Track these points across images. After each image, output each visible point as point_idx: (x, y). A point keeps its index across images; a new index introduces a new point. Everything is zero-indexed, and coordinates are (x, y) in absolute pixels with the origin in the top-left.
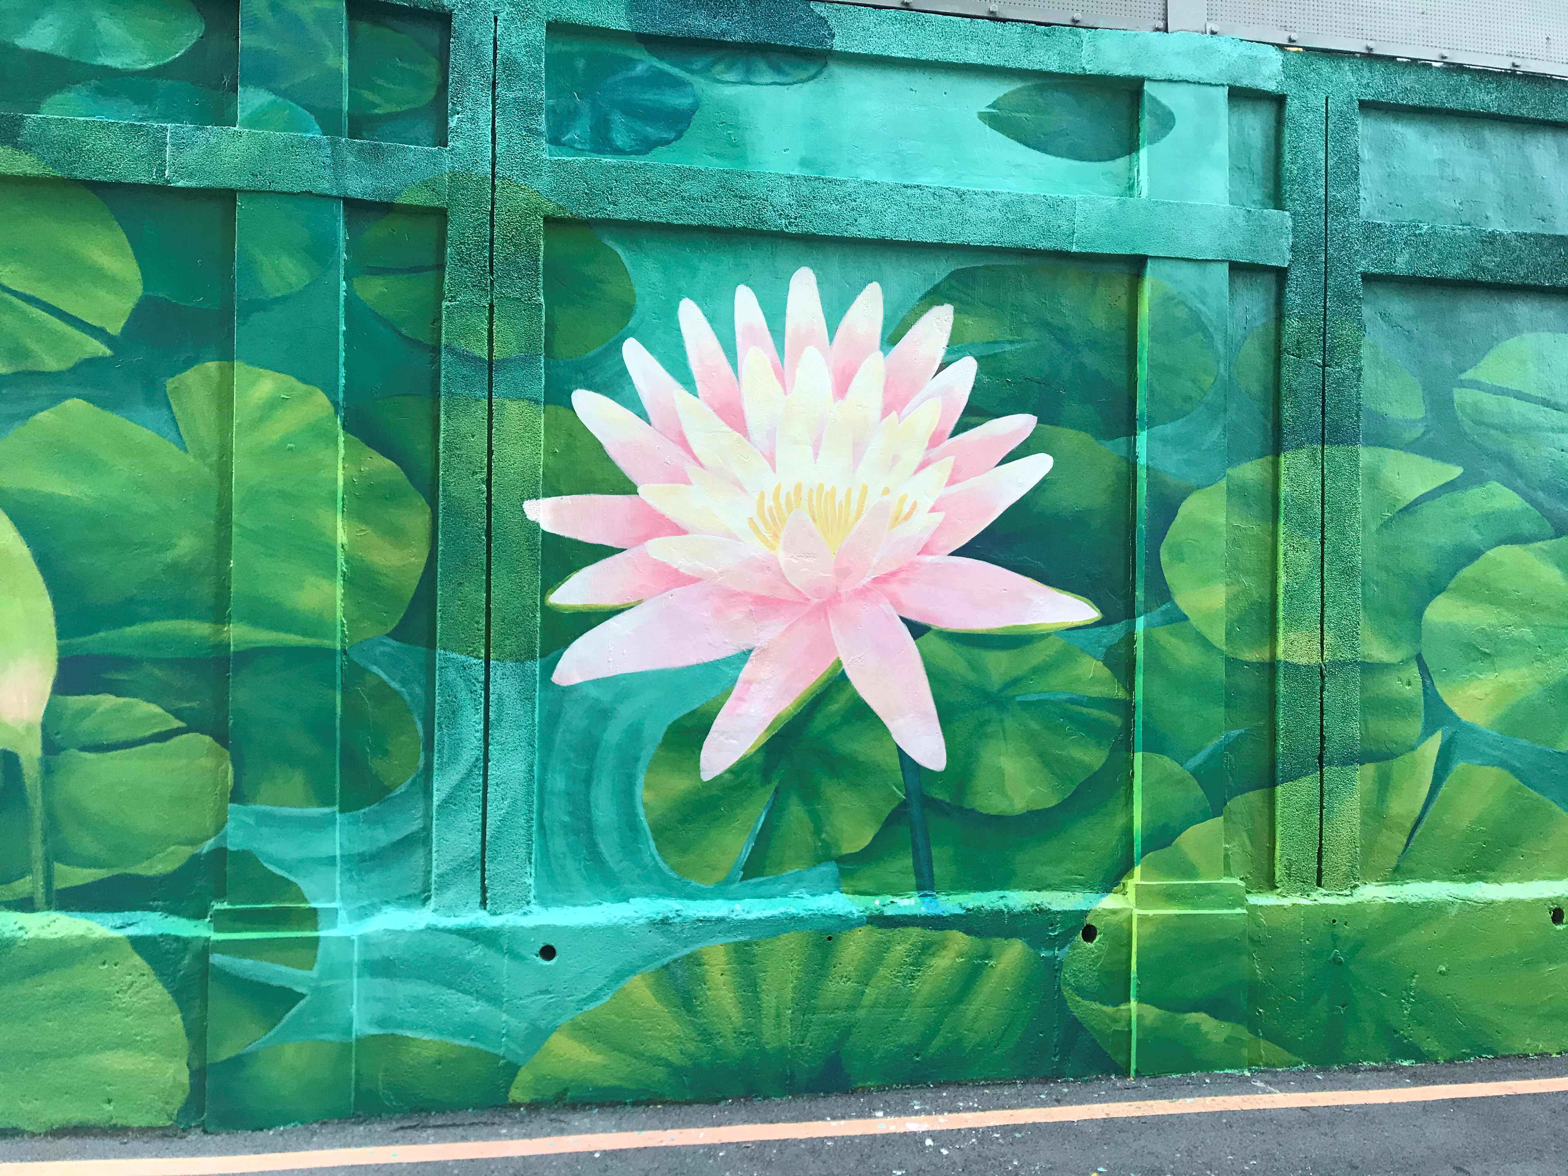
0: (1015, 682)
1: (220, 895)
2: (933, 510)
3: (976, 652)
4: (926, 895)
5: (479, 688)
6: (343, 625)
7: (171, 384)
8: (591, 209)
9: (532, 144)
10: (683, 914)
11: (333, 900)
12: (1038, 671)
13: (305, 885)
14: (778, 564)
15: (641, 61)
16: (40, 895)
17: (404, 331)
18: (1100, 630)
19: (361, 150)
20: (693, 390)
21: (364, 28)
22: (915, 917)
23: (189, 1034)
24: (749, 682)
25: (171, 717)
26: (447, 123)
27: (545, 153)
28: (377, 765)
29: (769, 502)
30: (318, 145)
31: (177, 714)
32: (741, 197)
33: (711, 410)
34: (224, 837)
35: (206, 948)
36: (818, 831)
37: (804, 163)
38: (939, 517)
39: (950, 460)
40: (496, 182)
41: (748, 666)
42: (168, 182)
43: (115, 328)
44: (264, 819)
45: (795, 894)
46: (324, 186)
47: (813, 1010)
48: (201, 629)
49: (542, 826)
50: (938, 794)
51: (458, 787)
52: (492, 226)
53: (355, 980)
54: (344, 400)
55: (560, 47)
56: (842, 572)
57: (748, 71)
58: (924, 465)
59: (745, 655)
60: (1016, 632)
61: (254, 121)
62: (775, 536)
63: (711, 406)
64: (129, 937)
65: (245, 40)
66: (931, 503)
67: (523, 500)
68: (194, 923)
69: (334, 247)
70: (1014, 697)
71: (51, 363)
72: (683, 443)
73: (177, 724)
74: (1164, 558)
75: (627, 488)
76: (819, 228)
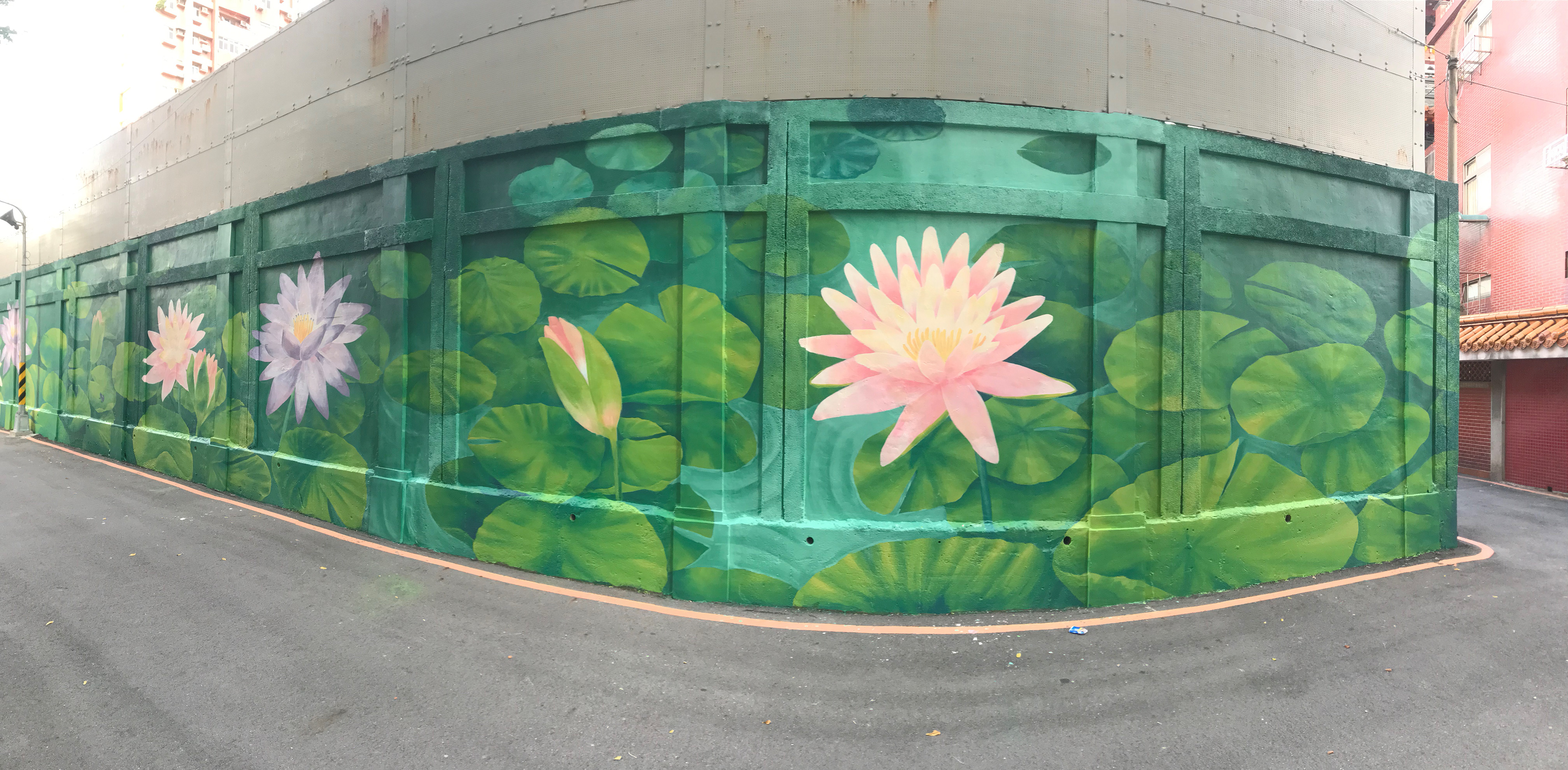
0: (1034, 422)
1: (678, 502)
2: (994, 340)
3: (1015, 407)
4: (988, 523)
5: (780, 421)
6: (725, 393)
7: (660, 295)
8: (830, 206)
9: (803, 179)
10: (871, 527)
11: (721, 509)
12: (1046, 416)
13: (710, 501)
14: (917, 366)
15: (854, 135)
16: (617, 494)
17: (749, 267)
18: (1075, 397)
19: (731, 190)
20: (877, 286)
21: (734, 136)
22: (981, 533)
23: (667, 558)
24: (903, 421)
25: (660, 428)
26: (767, 173)
27: (810, 182)
28: (740, 453)
29: (913, 337)
30: (715, 190)
31: (662, 427)
32: (899, 195)
33: (885, 295)
34: (679, 479)
35: (673, 524)
36: (936, 491)
37: (931, 177)
38: (997, 343)
39: (1002, 317)
40: (788, 197)
41: (903, 413)
42: (658, 214)
43: (640, 275)
44: (694, 472)
45: (925, 520)
46: (717, 208)
47: (932, 575)
48: (671, 393)
49: (808, 484)
50: (994, 474)
51: (771, 464)
52: (786, 217)
53: (729, 545)
54: (726, 297)
55: (818, 132)
56: (949, 370)
57: (904, 135)
58: (989, 319)
59: (901, 408)
60: (1035, 398)
61: (691, 184)
62: (916, 353)
63: (885, 293)
64: (646, 515)
65: (687, 150)
66: (993, 337)
67: (799, 338)
68: (669, 512)
69: (721, 234)
70: (1032, 429)
71: (619, 291)
72: (872, 310)
73: (664, 432)
74: (1106, 363)
75: (846, 331)
76: (937, 208)
